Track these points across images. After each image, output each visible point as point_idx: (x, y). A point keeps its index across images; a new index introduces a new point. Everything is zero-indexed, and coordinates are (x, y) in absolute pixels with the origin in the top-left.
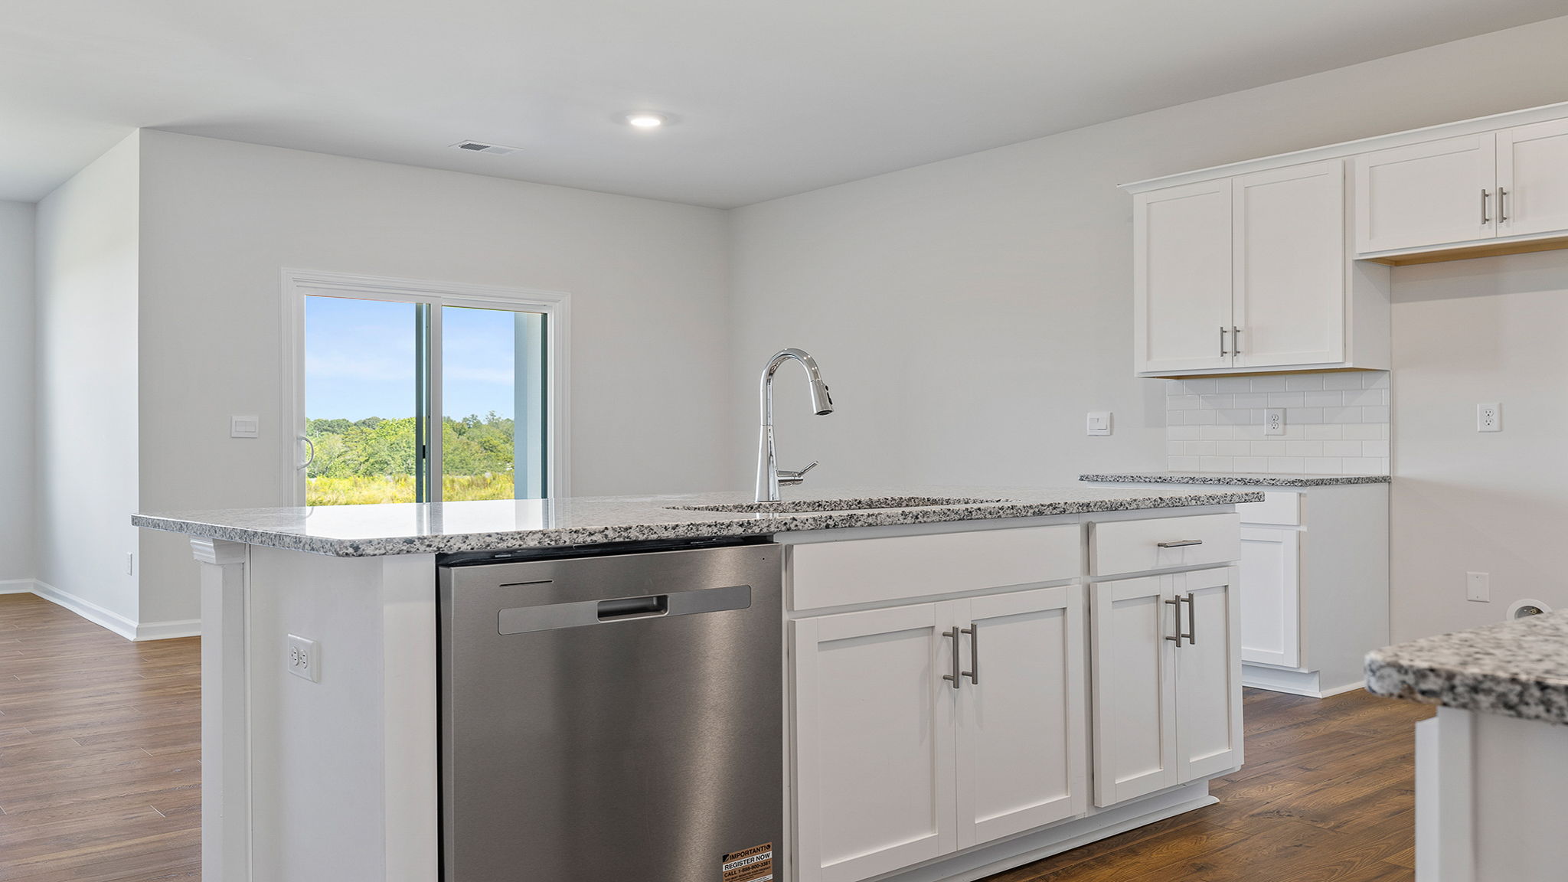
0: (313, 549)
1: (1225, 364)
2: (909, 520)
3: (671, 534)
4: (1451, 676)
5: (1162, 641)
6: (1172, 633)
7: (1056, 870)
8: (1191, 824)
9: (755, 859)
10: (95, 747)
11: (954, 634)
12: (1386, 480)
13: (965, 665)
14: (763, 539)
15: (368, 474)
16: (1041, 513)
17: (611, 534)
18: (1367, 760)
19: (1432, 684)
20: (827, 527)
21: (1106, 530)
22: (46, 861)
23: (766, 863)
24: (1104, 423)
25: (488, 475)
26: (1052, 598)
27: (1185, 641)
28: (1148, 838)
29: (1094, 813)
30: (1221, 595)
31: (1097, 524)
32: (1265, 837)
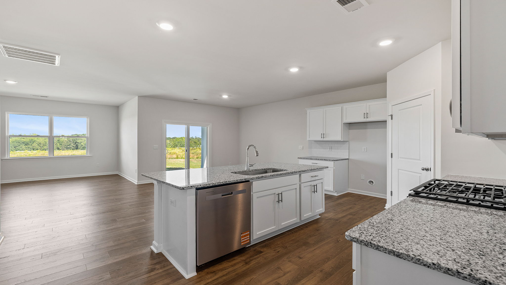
0: (175, 188)
1: (322, 139)
2: (271, 176)
3: (233, 182)
4: (358, 239)
5: (312, 192)
6: (313, 191)
7: (294, 231)
8: (316, 222)
9: (246, 233)
10: (132, 207)
11: (279, 194)
12: (348, 159)
13: (280, 199)
14: (248, 181)
15: (174, 147)
16: (293, 173)
17: (224, 183)
18: (344, 208)
19: (355, 240)
20: (258, 178)
21: (303, 175)
22: (126, 231)
23: (248, 234)
24: (302, 148)
25: (195, 147)
26: (294, 187)
27: (315, 192)
28: (309, 224)
29: (300, 221)
30: (321, 184)
31: (302, 174)
32: (328, 224)
